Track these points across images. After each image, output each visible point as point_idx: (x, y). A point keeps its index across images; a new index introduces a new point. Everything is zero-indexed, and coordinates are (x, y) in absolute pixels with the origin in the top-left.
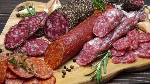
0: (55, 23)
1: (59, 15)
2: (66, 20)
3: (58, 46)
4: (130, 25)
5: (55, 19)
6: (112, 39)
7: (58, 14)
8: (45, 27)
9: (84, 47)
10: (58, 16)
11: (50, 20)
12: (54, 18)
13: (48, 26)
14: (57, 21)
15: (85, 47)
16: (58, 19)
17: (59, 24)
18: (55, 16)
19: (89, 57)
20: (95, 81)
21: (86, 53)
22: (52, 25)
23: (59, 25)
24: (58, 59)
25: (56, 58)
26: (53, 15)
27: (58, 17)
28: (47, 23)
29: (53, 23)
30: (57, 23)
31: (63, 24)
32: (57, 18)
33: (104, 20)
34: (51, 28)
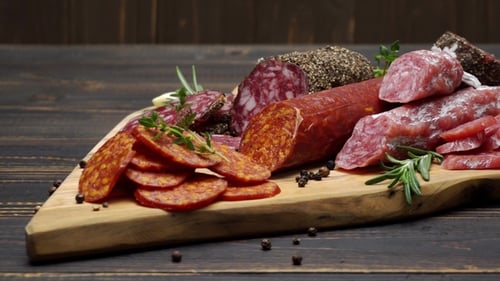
0: (266, 92)
1: (278, 68)
2: (300, 77)
3: (283, 110)
4: (487, 106)
5: (265, 81)
6: (436, 118)
7: (274, 66)
8: (233, 112)
9: (356, 128)
10: (274, 72)
11: (251, 89)
12: (260, 79)
13: (244, 106)
14: (271, 87)
15: (358, 127)
16: (274, 81)
17: (277, 92)
18: (265, 75)
19: (375, 144)
20: (398, 196)
21: (364, 140)
22: (257, 101)
23: (277, 95)
24: (282, 144)
25: (276, 142)
26: (257, 74)
27: (273, 74)
28: (242, 99)
29: (257, 95)
30: (270, 91)
31: (290, 90)
32: (271, 79)
33: (411, 64)
34: (253, 110)
